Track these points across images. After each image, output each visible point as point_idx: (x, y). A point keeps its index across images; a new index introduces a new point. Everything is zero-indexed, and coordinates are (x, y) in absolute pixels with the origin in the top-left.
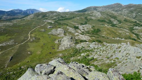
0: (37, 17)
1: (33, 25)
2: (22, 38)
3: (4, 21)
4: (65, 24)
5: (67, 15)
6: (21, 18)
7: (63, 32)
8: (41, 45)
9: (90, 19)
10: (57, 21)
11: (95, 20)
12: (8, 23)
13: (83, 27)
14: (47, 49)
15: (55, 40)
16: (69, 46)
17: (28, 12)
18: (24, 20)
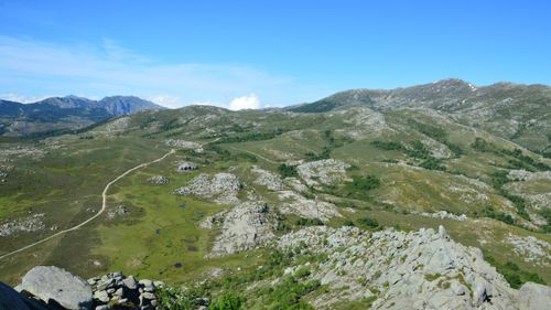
0: (142, 128)
1: (121, 159)
2: (76, 206)
3: (13, 140)
4: (246, 156)
5: (258, 121)
6: (78, 132)
7: (235, 187)
8: (146, 237)
9: (344, 139)
10: (217, 143)
11: (363, 142)
12: (27, 151)
13: (315, 169)
14: (169, 251)
15: (202, 215)
16: (250, 239)
17: (109, 110)
18: (91, 138)
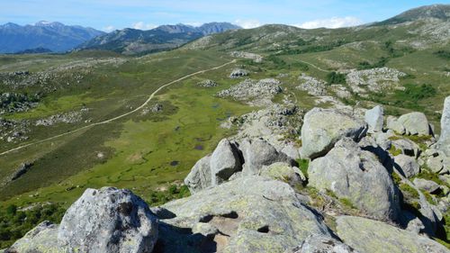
0: (220, 44)
1: (185, 66)
7: (273, 91)
11: (426, 52)
14: (175, 147)
